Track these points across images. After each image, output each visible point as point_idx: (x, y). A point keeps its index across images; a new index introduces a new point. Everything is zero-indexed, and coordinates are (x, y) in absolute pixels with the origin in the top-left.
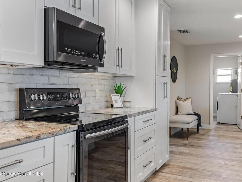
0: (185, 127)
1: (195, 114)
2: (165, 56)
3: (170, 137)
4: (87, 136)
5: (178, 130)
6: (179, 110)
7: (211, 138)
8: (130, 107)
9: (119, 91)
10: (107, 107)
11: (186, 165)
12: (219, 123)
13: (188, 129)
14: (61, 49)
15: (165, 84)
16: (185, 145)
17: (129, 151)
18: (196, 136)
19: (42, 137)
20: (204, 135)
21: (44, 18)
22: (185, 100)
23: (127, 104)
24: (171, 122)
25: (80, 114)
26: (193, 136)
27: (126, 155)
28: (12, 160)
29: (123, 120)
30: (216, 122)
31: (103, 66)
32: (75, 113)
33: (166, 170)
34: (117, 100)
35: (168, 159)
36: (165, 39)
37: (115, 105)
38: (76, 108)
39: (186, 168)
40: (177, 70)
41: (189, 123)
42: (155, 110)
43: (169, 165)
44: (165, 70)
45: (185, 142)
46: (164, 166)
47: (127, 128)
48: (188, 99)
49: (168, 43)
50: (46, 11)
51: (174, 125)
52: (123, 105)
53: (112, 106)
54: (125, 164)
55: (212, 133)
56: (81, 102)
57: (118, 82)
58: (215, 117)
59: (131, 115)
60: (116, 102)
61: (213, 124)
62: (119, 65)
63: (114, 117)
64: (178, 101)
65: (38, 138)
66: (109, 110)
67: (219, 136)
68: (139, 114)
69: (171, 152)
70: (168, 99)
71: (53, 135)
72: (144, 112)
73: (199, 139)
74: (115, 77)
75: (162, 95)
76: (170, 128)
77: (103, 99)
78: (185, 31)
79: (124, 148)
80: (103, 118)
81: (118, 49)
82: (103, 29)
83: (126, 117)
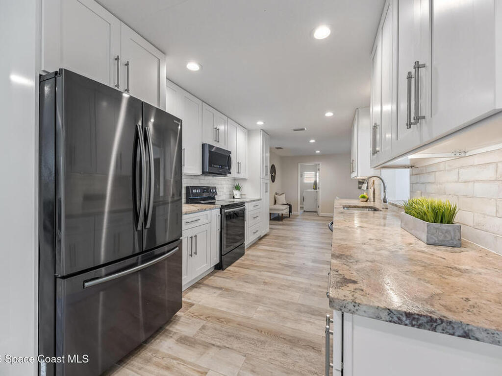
0: (280, 213)
1: (288, 204)
2: (266, 166)
3: (270, 220)
4: (226, 211)
5: (276, 216)
6: (277, 202)
7: (298, 220)
8: (245, 198)
9: (238, 188)
10: (231, 198)
11: (279, 235)
12: (305, 211)
13: (282, 214)
14: (210, 165)
15: (267, 184)
16: (280, 225)
17: (246, 222)
18: (288, 219)
19: (207, 209)
20: (294, 218)
21: (202, 148)
22: (281, 195)
23: (243, 196)
24: (270, 210)
25: (216, 202)
26: (285, 219)
27: (244, 224)
28: (195, 219)
29: (242, 204)
30: (302, 211)
31: (230, 173)
32: (214, 201)
33: (267, 237)
34: (237, 193)
35: (268, 231)
36: (266, 152)
37: (236, 197)
38: (214, 198)
39: (279, 236)
40: (275, 174)
41: (283, 210)
42: (260, 200)
43: (269, 235)
44: (266, 175)
45: (281, 222)
46: (266, 235)
47: (244, 209)
48: (283, 194)
49: (268, 155)
50: (203, 145)
51: (272, 212)
52: (241, 196)
53: (234, 198)
54: (243, 227)
55: (299, 217)
56: (217, 195)
57: (237, 183)
58: (302, 208)
59: (247, 202)
60: (236, 195)
61: (300, 212)
62: (239, 173)
63: (235, 202)
64: (277, 196)
65: (205, 210)
66: (233, 200)
67: (303, 219)
68: (251, 201)
69: (270, 228)
70: (268, 193)
71: (211, 209)
72: (254, 201)
73: (290, 221)
74: (235, 179)
75: (264, 191)
76: (270, 214)
77: (228, 193)
78: (280, 148)
79: (243, 220)
80: (228, 203)
81: (238, 163)
82: (230, 152)
83: (244, 203)
